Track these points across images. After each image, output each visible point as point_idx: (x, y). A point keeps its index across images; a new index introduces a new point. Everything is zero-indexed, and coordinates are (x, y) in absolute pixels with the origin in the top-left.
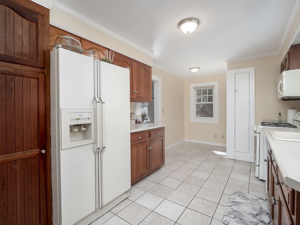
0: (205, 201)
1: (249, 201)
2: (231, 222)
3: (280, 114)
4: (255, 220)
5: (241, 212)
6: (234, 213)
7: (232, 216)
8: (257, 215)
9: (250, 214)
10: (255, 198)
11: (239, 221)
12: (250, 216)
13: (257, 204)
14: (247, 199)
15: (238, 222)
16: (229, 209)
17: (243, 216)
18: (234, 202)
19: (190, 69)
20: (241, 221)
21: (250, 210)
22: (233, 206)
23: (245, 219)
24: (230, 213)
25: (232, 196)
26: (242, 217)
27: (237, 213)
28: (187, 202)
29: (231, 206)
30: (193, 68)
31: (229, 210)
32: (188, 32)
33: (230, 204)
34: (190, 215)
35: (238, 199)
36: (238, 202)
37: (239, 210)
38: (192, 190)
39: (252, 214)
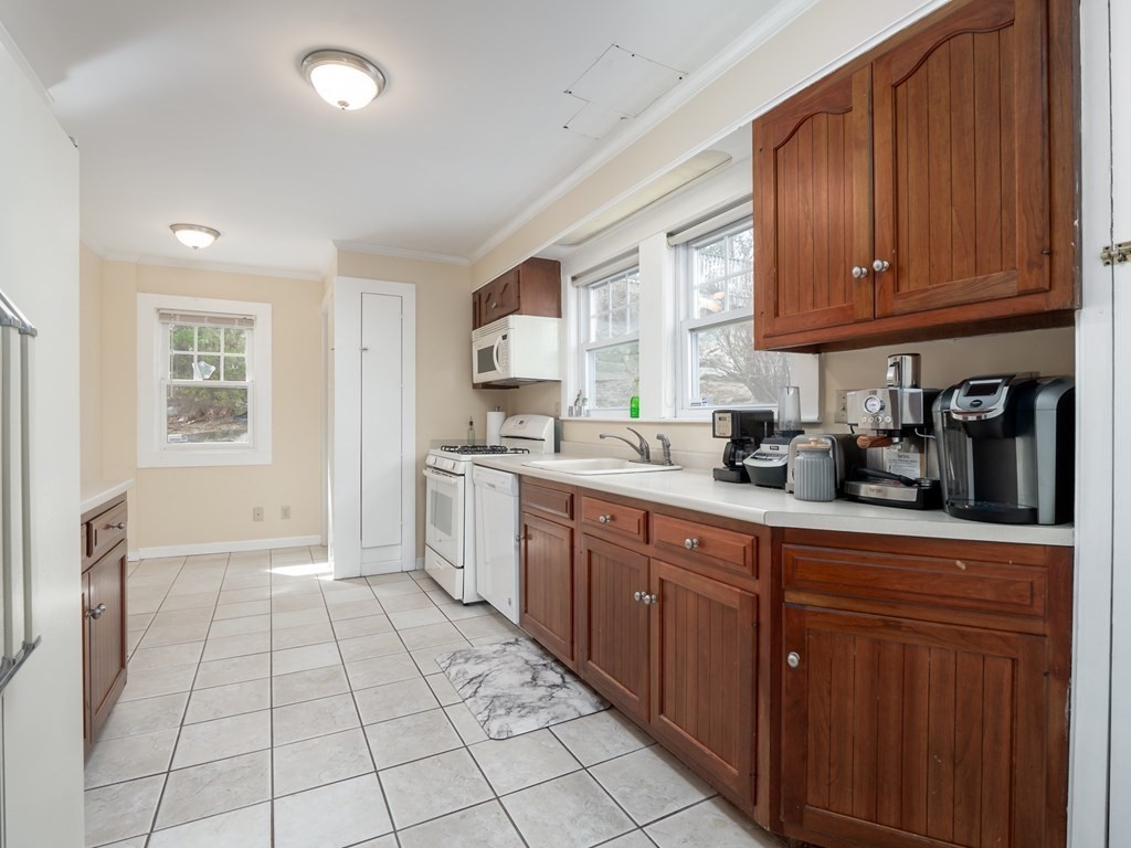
0: (406, 722)
1: (495, 662)
2: (512, 726)
3: (471, 423)
4: (542, 691)
5: (507, 691)
6: (497, 703)
7: (502, 711)
8: (534, 679)
9: (522, 685)
10: (497, 647)
11: (523, 712)
12: (527, 690)
13: (512, 657)
14: (488, 659)
15: (522, 716)
16: (480, 702)
17: (519, 697)
18: (472, 680)
19: (175, 227)
20: (526, 710)
21: (516, 679)
22: (479, 690)
23: (526, 700)
24: (491, 708)
25: (453, 670)
26: (519, 702)
27: (503, 700)
28: (360, 756)
29: (476, 692)
30: (191, 227)
31: (482, 704)
32: (344, 104)
33: (469, 690)
34: (410, 782)
35: (473, 669)
36: (480, 676)
37: (499, 692)
38: (334, 717)
39: (527, 683)
